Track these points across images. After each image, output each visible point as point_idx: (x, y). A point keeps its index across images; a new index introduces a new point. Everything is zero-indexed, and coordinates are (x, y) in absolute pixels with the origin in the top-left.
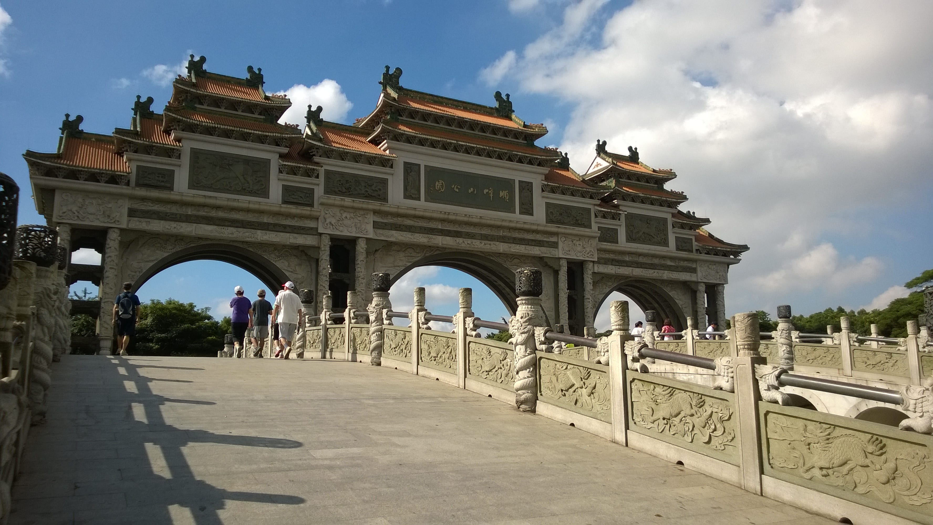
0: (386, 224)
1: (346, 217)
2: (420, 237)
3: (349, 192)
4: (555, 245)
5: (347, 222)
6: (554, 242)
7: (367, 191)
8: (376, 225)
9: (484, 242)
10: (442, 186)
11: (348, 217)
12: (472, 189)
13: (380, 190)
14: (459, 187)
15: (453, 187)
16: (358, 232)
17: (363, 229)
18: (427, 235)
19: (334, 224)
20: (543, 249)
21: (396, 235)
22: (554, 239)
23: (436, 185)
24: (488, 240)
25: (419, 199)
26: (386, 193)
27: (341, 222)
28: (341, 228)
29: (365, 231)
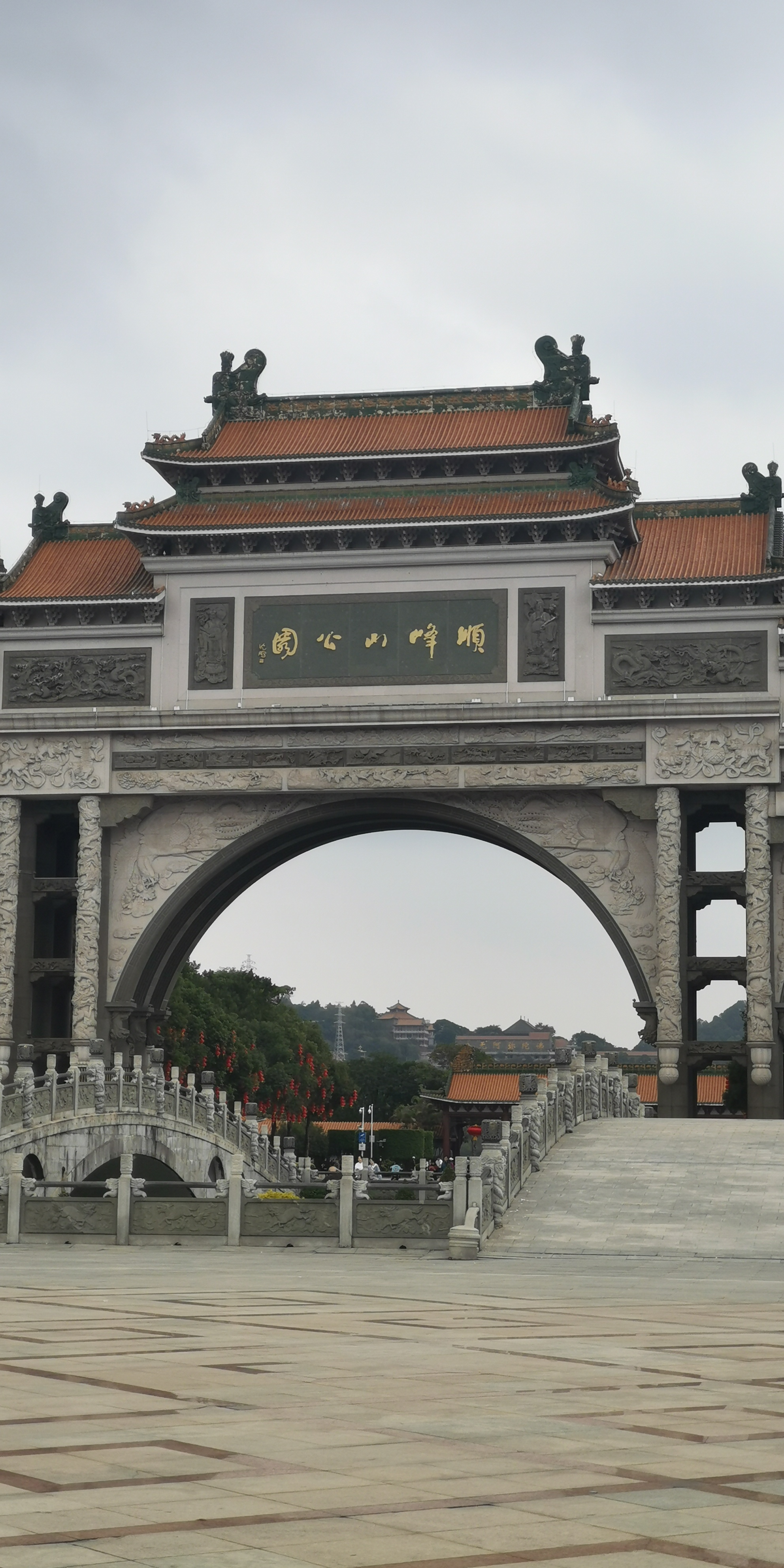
0: (144, 757)
1: (46, 754)
2: (231, 778)
3: (58, 694)
4: (637, 753)
5: (50, 764)
6: (632, 746)
7: (98, 685)
8: (119, 763)
9: (405, 769)
10: (291, 643)
11: (51, 751)
12: (374, 637)
13: (130, 677)
14: (338, 637)
15: (320, 639)
16: (75, 785)
17: (85, 777)
18: (246, 771)
19: (18, 774)
20: (596, 768)
21: (169, 780)
22: (632, 737)
23: (274, 642)
24: (422, 764)
25: (227, 684)
26: (146, 683)
27: (36, 766)
28: (37, 781)
29: (91, 780)
